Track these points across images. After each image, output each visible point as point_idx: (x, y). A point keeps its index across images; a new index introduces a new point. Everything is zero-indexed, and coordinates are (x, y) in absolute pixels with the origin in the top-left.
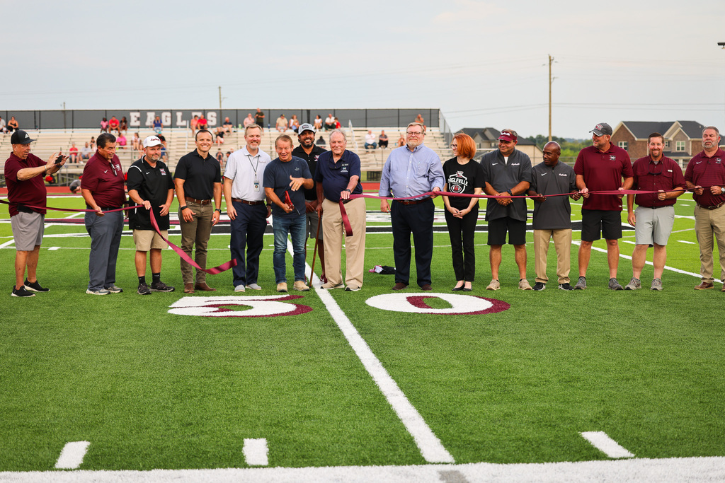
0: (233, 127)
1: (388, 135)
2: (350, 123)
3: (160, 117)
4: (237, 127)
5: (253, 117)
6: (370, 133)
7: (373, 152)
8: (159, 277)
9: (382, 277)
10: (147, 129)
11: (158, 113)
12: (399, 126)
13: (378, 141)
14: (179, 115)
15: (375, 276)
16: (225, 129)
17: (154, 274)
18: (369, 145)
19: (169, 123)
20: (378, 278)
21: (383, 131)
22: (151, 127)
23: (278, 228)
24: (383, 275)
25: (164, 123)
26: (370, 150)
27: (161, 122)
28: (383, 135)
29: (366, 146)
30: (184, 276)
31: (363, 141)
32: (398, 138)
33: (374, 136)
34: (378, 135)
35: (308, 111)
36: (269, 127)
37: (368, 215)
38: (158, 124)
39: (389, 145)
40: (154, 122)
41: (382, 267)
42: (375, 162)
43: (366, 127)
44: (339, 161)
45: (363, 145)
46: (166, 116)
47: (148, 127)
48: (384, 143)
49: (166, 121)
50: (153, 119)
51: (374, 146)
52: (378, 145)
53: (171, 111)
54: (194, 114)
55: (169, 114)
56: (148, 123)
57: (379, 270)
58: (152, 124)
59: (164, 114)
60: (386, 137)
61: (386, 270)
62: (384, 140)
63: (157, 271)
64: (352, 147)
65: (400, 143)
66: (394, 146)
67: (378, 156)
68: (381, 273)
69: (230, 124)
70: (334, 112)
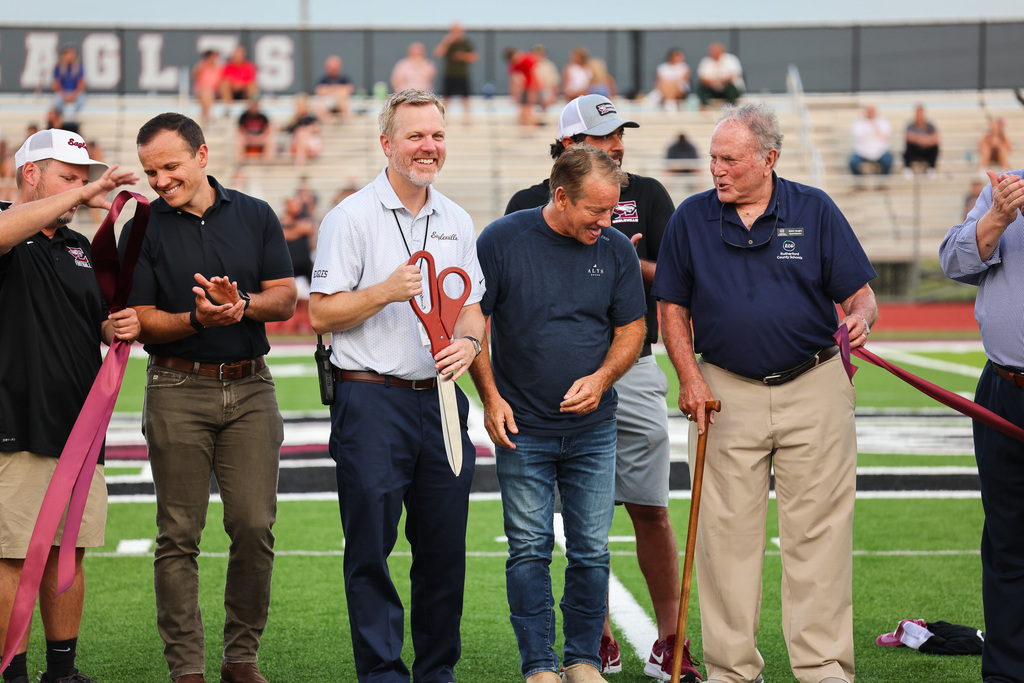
0: (353, 94)
1: (940, 124)
2: (794, 79)
3: (79, 52)
4: (370, 93)
5: (428, 55)
6: (871, 114)
7: (880, 189)
8: (72, 654)
9: (930, 666)
10: (29, 99)
11: (71, 38)
12: (981, 86)
13: (898, 147)
14: (151, 47)
15: (901, 659)
16: (322, 101)
17: (52, 644)
18: (864, 160)
19: (111, 77)
20: (915, 667)
21: (920, 110)
22: (46, 91)
23: (513, 470)
24: (936, 659)
25: (93, 77)
26: (871, 181)
27: (81, 74)
28: (921, 125)
29: (856, 166)
30: (169, 650)
31: (845, 149)
32: (980, 135)
33: (884, 125)
34: (901, 125)
35: (637, 36)
36: (488, 95)
37: (862, 426)
38: (68, 80)
39: (943, 162)
40: (57, 72)
41: (930, 627)
42: (887, 226)
43: (855, 88)
44: (760, 221)
45: (843, 162)
46: (101, 53)
47: (30, 91)
48: (921, 153)
49: (101, 69)
50: (50, 61)
51: (884, 166)
52: (898, 162)
53: (121, 33)
54: (206, 43)
55: (111, 44)
56: (31, 76)
57: (917, 636)
58: (49, 80)
59: (92, 45)
60: (930, 129)
61: (946, 639)
62: (924, 140)
63: (63, 634)
64: (803, 170)
65: (987, 152)
66: (962, 162)
67: (902, 204)
68: (925, 649)
69: (342, 81)
70: (734, 39)
